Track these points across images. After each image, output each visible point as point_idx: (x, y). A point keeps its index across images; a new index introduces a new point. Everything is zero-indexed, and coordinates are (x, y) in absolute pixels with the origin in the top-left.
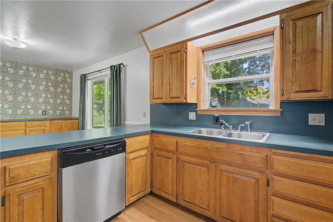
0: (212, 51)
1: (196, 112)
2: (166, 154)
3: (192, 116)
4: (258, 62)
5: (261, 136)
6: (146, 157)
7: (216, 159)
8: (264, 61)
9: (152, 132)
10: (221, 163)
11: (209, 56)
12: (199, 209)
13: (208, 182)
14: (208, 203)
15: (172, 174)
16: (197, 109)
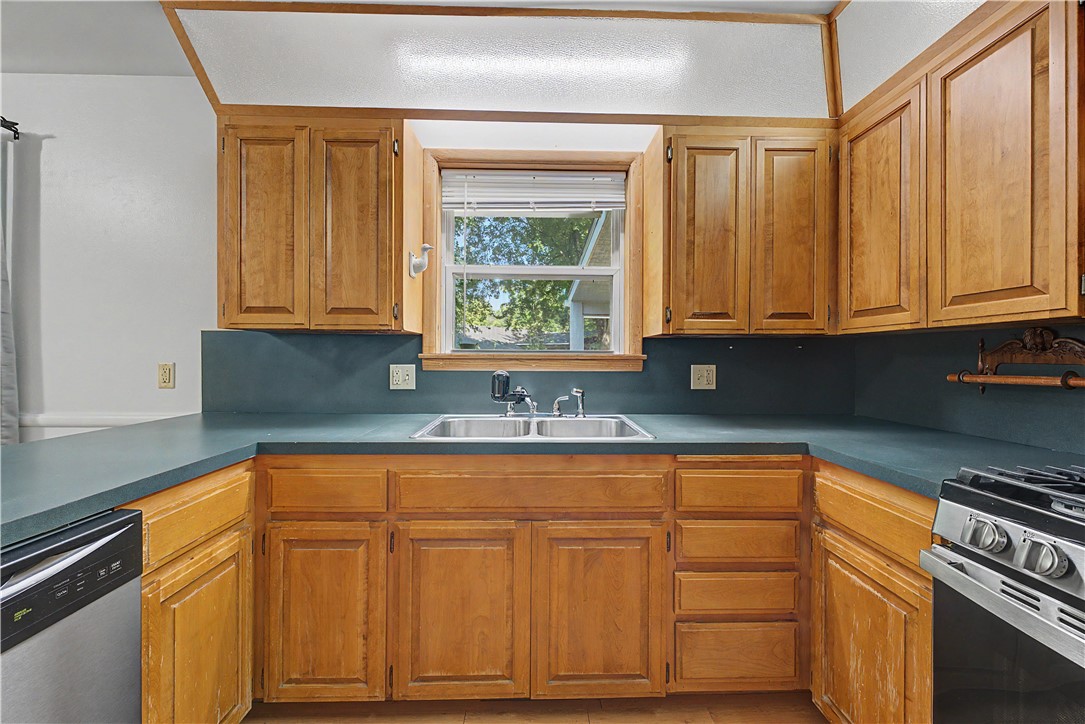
0: (470, 176)
1: (418, 363)
2: (336, 528)
3: (403, 376)
4: (487, 239)
5: (613, 425)
6: (237, 565)
7: (534, 510)
8: (499, 237)
9: (262, 449)
10: (551, 517)
11: (461, 189)
12: (480, 685)
13: (511, 588)
14: (509, 653)
15: (368, 600)
16: (421, 352)
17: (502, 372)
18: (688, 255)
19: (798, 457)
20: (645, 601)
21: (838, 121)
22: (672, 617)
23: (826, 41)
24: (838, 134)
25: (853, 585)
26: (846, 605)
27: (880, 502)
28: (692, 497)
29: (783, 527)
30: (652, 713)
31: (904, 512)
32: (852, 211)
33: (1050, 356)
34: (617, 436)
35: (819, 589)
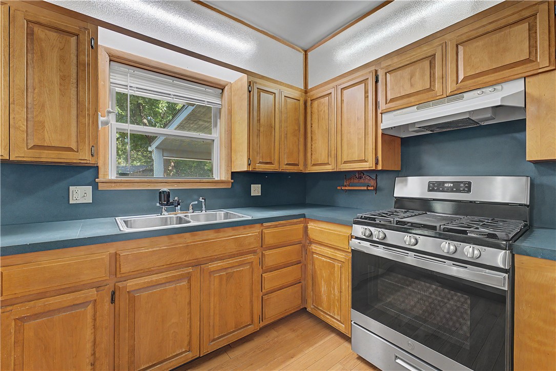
3: (80, 194)
11: (126, 77)
13: (190, 303)
14: (189, 337)
15: (95, 339)
16: (98, 178)
17: (165, 189)
18: (257, 136)
19: (302, 219)
20: (252, 290)
21: (306, 92)
22: (261, 294)
23: (304, 60)
24: (306, 96)
25: (323, 261)
26: (321, 269)
27: (332, 230)
28: (269, 240)
29: (297, 246)
30: (253, 339)
31: (340, 232)
32: (312, 126)
33: (362, 181)
34: (224, 219)
35: (310, 267)
